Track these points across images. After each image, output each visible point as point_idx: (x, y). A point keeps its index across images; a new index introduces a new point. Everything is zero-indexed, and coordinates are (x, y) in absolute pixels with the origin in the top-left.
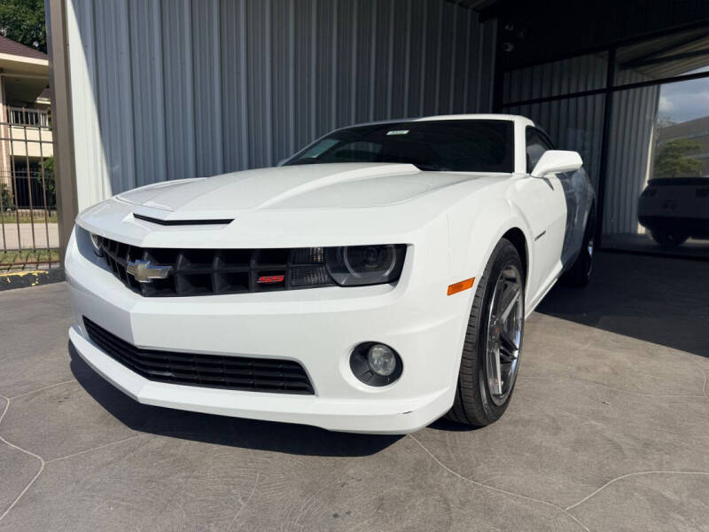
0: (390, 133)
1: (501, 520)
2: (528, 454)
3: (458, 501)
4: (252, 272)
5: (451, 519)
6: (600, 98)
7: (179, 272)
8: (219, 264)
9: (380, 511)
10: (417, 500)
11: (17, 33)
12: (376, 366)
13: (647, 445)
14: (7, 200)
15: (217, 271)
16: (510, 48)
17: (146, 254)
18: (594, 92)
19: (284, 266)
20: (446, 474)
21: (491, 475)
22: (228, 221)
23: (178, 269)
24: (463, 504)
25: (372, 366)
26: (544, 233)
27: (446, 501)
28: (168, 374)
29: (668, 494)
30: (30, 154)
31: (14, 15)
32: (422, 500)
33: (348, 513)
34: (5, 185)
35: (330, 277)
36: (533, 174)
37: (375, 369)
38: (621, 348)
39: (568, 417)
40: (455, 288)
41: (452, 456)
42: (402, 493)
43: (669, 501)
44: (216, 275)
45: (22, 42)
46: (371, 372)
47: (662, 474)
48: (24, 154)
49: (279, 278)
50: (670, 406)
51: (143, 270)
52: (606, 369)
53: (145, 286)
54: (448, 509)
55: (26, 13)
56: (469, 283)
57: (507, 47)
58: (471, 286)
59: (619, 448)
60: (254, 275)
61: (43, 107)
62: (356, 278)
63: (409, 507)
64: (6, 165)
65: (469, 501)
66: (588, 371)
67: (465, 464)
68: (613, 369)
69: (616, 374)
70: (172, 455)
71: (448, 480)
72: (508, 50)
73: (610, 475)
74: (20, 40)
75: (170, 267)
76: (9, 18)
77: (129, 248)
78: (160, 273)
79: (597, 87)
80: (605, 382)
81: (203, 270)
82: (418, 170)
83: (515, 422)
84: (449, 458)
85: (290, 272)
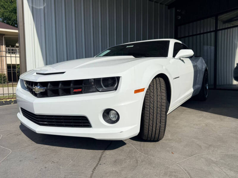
0: (127, 47)
1: (154, 166)
2: (168, 149)
3: (141, 161)
4: (71, 88)
5: (137, 165)
6: (213, 34)
7: (48, 89)
8: (61, 86)
9: (115, 163)
10: (127, 160)
11: (9, 22)
12: (112, 117)
13: (210, 146)
14: (5, 80)
15: (60, 88)
16: (180, 18)
17: (39, 84)
18: (210, 32)
19: (82, 86)
20: (139, 154)
21: (154, 154)
22: (63, 73)
23: (48, 88)
24: (142, 161)
25: (110, 118)
26: (178, 77)
27: (137, 161)
28: (46, 123)
29: (213, 159)
30: (12, 63)
31: (9, 16)
32: (129, 160)
33: (105, 164)
34: (5, 74)
35: (96, 89)
36: (175, 58)
37: (111, 118)
38: (212, 118)
39: (185, 138)
40: (137, 91)
41: (142, 149)
42: (123, 159)
43: (212, 161)
44: (60, 89)
45: (11, 25)
46: (110, 119)
47: (213, 154)
48: (10, 63)
49: (80, 90)
50: (223, 135)
51: (37, 89)
52: (204, 125)
53: (38, 94)
54: (137, 163)
55: (13, 15)
56: (142, 90)
57: (178, 17)
58: (144, 91)
59: (200, 146)
60: (72, 89)
61: (17, 47)
62: (104, 89)
63: (125, 162)
64: (5, 67)
65: (144, 161)
66: (197, 125)
67: (146, 151)
68: (206, 125)
69: (207, 126)
70: (51, 149)
71: (139, 155)
72: (179, 18)
73: (194, 154)
74: (11, 24)
75: (46, 88)
76: (7, 17)
77: (34, 83)
78: (42, 90)
79: (212, 30)
80: (202, 128)
81: (56, 88)
82: (134, 57)
83: (167, 140)
84: (141, 149)
85: (83, 88)
